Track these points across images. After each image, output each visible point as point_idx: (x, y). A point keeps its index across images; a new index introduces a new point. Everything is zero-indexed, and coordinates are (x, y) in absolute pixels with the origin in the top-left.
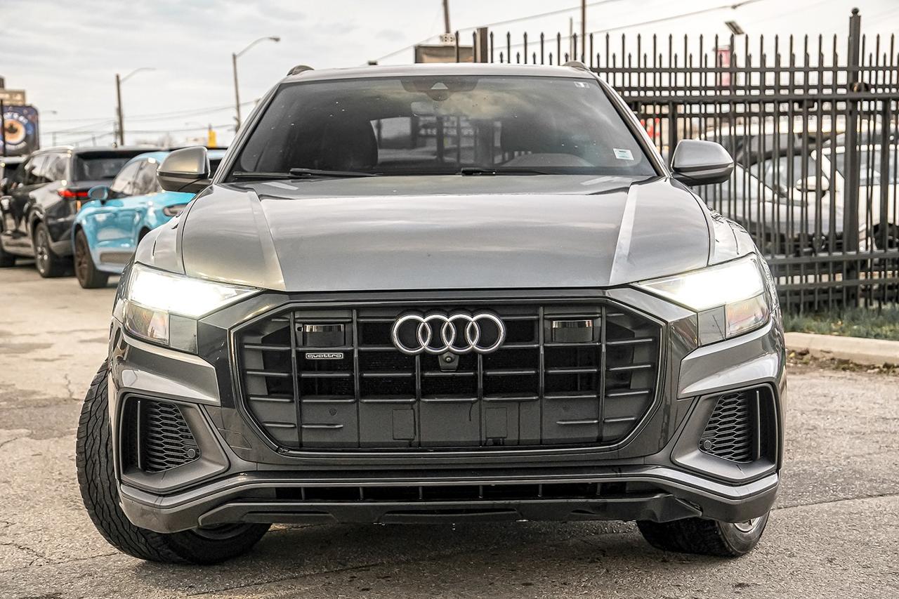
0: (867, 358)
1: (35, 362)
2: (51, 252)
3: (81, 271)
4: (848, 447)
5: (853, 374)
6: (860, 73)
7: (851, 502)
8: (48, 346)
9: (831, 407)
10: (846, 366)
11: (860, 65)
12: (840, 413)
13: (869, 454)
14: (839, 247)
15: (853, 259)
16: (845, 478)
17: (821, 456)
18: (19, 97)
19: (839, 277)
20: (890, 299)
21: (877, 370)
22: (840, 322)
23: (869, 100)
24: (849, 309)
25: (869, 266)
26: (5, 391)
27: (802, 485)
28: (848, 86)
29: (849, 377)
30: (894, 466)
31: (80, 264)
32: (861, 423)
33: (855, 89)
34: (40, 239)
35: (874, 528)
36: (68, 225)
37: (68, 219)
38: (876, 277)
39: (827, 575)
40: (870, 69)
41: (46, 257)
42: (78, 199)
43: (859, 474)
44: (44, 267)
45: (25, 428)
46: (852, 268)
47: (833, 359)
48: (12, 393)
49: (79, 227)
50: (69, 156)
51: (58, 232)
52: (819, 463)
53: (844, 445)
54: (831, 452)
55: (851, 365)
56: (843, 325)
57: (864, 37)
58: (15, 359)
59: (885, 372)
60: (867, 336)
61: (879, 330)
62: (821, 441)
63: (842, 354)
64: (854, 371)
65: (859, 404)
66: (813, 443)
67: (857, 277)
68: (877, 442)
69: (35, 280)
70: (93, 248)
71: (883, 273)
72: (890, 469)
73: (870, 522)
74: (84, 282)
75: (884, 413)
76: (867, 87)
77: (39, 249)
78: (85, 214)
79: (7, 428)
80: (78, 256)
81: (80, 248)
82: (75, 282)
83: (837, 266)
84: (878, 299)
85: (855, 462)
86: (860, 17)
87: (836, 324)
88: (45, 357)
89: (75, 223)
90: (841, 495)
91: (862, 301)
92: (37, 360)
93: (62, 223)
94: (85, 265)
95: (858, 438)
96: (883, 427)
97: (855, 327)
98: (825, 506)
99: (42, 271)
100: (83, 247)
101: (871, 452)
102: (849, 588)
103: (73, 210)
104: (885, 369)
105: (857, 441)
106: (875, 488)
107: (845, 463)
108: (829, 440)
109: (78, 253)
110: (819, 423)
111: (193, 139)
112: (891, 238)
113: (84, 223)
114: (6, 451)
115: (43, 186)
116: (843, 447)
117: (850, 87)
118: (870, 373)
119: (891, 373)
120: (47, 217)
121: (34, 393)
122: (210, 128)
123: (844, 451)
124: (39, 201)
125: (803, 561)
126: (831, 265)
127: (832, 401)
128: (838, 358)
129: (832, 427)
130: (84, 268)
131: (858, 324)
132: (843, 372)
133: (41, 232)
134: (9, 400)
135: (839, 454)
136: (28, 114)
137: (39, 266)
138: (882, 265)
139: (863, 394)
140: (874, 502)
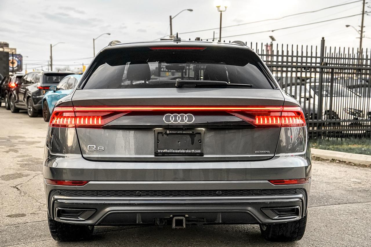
0: (326, 157)
1: (36, 148)
2: (33, 108)
3: (45, 115)
4: (325, 187)
5: (322, 162)
6: (324, 59)
7: (329, 206)
8: (39, 142)
9: (317, 173)
10: (319, 159)
11: (324, 56)
12: (321, 176)
13: (333, 190)
14: (316, 118)
15: (320, 122)
16: (326, 198)
17: (317, 190)
18: (14, 51)
19: (315, 128)
20: (332, 136)
21: (329, 161)
22: (315, 144)
23: (327, 68)
24: (319, 139)
25: (325, 125)
26: (29, 158)
27: (312, 200)
28: (320, 63)
29: (321, 163)
30: (341, 194)
31: (45, 113)
32: (329, 179)
33: (323, 64)
34: (29, 104)
35: (339, 215)
36: (40, 99)
37: (41, 96)
38: (328, 129)
39: (326, 230)
40: (328, 58)
41: (31, 110)
42: (44, 90)
43: (331, 197)
44: (30, 113)
45: (40, 171)
46: (320, 125)
47: (314, 157)
48: (32, 158)
49: (45, 100)
50: (41, 74)
51: (36, 101)
52: (317, 192)
53: (324, 186)
54: (320, 189)
55: (321, 159)
56: (317, 145)
57: (326, 47)
58: (29, 146)
59: (332, 162)
60: (325, 149)
61: (329, 147)
62: (316, 185)
63: (318, 155)
64: (322, 161)
65: (326, 172)
66: (314, 186)
67: (322, 128)
68: (335, 186)
69: (27, 118)
70: (50, 107)
71: (330, 127)
72: (340, 195)
73: (337, 213)
74: (46, 119)
75: (335, 176)
76: (327, 64)
77: (29, 107)
78: (48, 95)
79: (34, 171)
80: (44, 110)
81: (45, 107)
82: (42, 119)
83: (315, 125)
84: (328, 136)
85: (329, 193)
86: (324, 40)
87: (314, 145)
88: (40, 146)
89: (44, 98)
90: (326, 204)
91: (323, 137)
92: (37, 147)
93: (38, 98)
94: (47, 113)
95: (328, 184)
96: (336, 181)
97: (321, 146)
98: (321, 207)
99: (30, 115)
100: (46, 107)
101: (333, 189)
102: (334, 235)
103: (42, 93)
104: (332, 161)
105: (328, 185)
106: (336, 201)
107: (325, 193)
108: (319, 185)
109: (44, 109)
110: (315, 179)
111: (77, 68)
112: (333, 116)
113: (47, 98)
114: (36, 179)
115: (31, 85)
116: (323, 187)
117: (321, 63)
118: (327, 162)
119: (334, 162)
120: (33, 96)
121: (40, 159)
122: (83, 65)
123: (324, 189)
124: (29, 90)
125: (317, 225)
126: (313, 124)
127: (317, 171)
128: (316, 156)
129: (319, 180)
130: (46, 114)
131: (321, 145)
132: (318, 161)
133: (30, 101)
134: (32, 161)
135: (323, 190)
136: (19, 57)
137: (29, 113)
138: (329, 125)
139: (327, 169)
140: (337, 206)
